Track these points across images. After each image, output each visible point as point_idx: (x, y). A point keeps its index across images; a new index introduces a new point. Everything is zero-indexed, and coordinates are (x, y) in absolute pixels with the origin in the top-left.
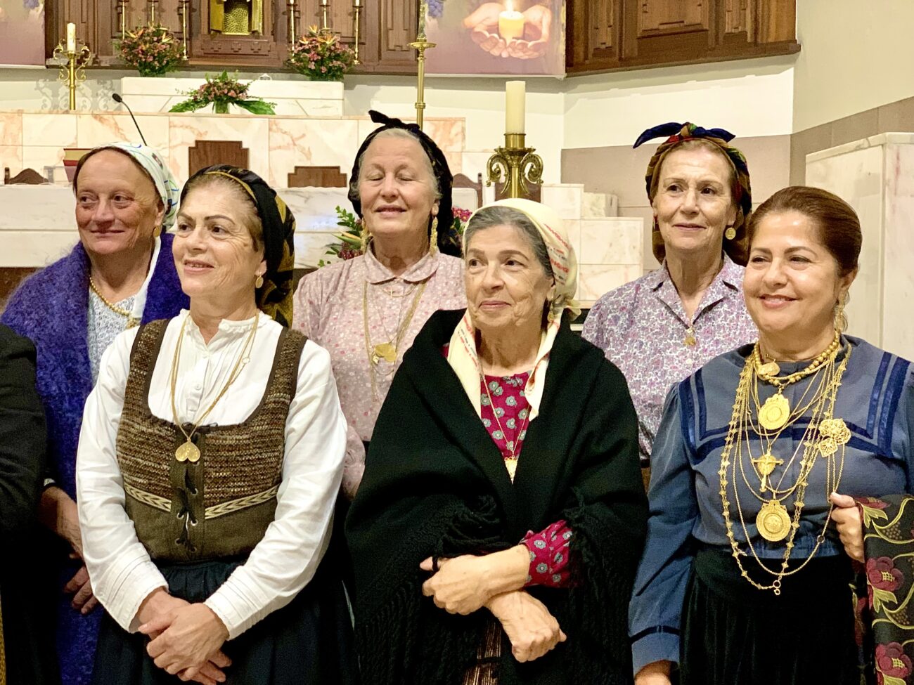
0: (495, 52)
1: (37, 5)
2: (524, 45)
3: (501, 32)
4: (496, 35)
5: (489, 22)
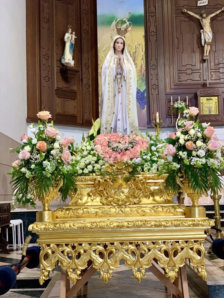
1: (144, 108)
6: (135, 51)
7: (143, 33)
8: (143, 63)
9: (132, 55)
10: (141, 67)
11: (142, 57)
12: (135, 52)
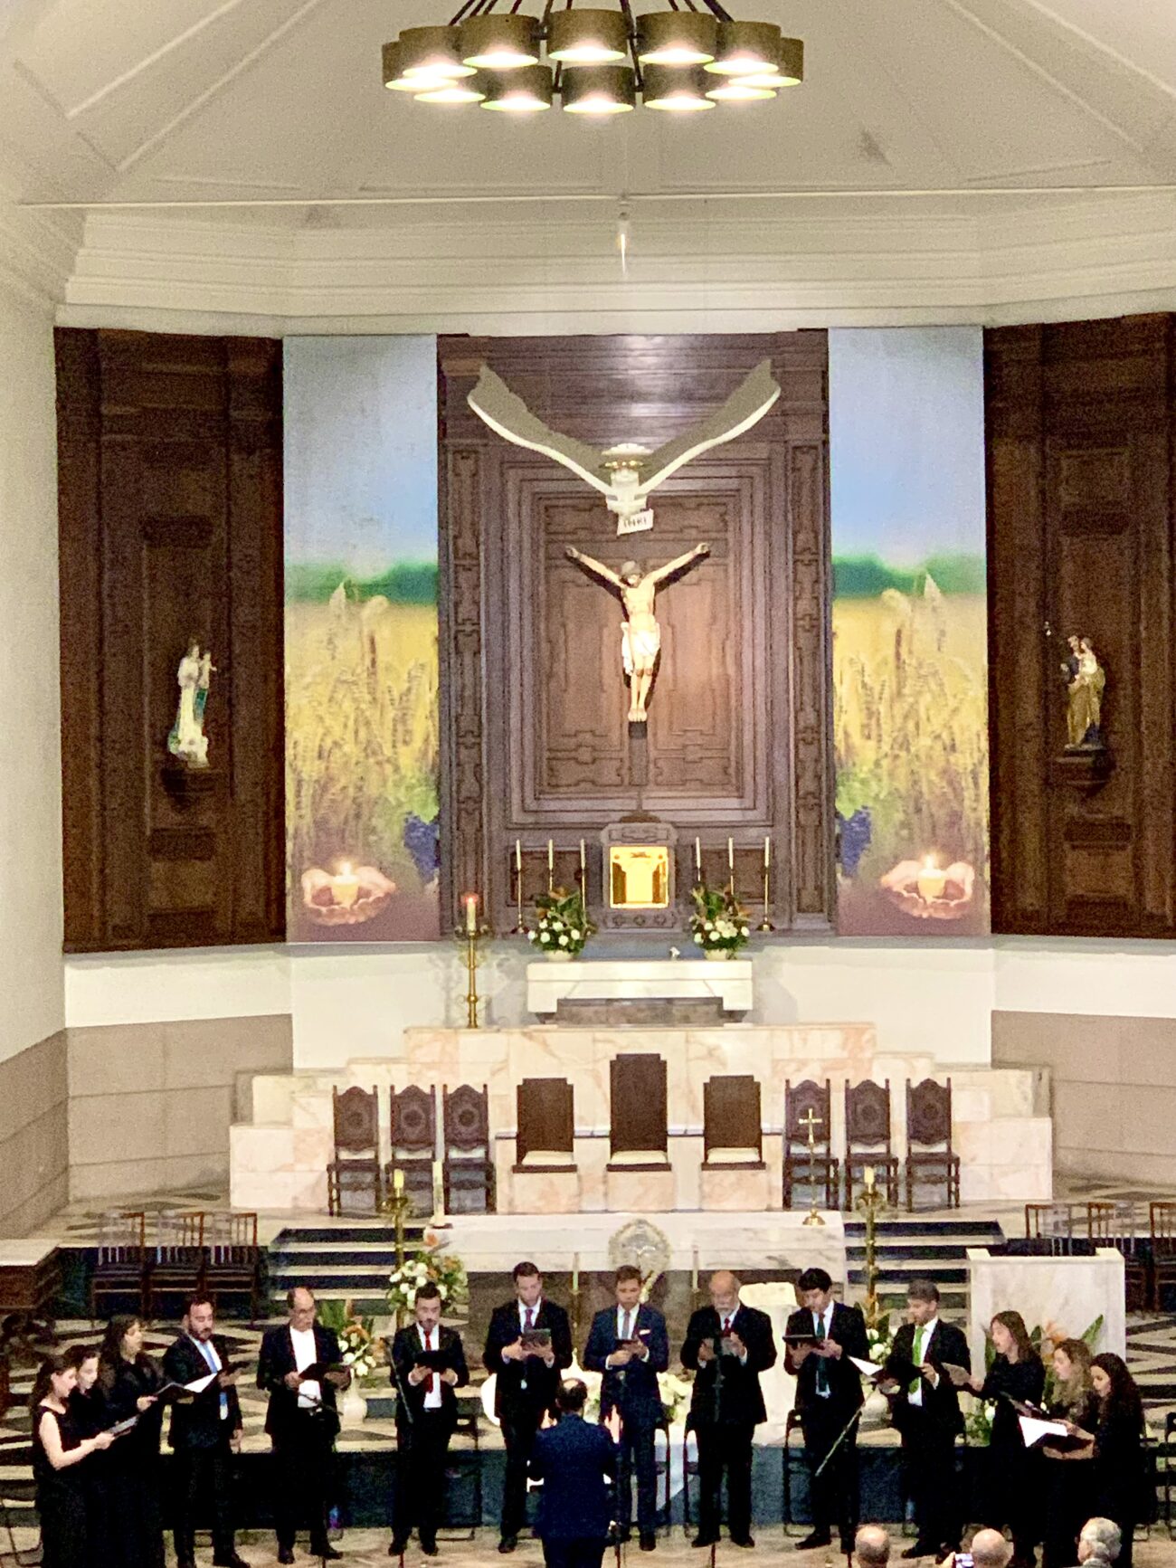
0: (916, 913)
1: (432, 879)
2: (947, 904)
3: (922, 893)
4: (915, 895)
5: (908, 882)
6: (406, 685)
7: (434, 629)
8: (431, 729)
9: (397, 702)
10: (426, 740)
11: (428, 708)
12: (409, 690)
